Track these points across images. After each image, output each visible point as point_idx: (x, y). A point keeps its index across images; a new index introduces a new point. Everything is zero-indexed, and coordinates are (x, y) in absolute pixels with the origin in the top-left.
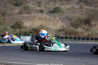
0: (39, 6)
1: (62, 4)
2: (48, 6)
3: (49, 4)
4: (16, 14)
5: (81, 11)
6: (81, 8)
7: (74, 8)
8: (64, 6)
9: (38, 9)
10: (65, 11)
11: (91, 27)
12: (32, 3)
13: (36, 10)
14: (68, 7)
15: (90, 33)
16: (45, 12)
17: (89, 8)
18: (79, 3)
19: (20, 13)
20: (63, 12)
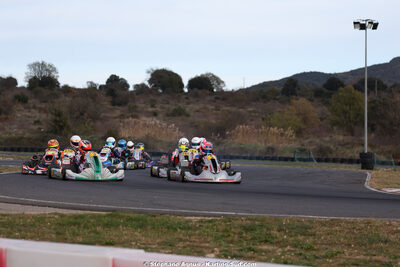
0: (152, 106)
1: (188, 104)
2: (167, 106)
3: (168, 103)
4: (115, 118)
5: (216, 114)
6: (217, 109)
7: (205, 108)
8: (191, 105)
9: (150, 109)
10: (192, 114)
11: (224, 138)
12: (142, 101)
13: (148, 112)
14: (197, 107)
15: (222, 148)
16: (160, 115)
17: (234, 109)
18: (214, 102)
19: (122, 116)
20: (188, 115)
